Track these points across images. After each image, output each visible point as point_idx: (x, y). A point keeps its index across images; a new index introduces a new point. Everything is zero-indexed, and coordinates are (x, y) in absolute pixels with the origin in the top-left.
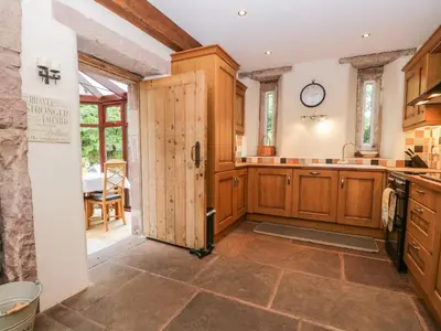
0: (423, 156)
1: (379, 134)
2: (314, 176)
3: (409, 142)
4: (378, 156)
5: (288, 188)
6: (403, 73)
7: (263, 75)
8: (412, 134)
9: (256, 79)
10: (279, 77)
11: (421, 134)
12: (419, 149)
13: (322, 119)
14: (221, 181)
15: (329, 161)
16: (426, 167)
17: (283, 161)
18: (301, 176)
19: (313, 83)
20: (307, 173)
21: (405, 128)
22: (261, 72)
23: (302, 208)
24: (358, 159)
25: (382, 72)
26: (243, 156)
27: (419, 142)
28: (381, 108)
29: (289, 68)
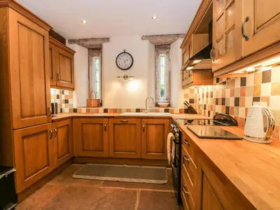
0: (195, 106)
1: (170, 91)
2: (124, 123)
3: (186, 96)
4: (169, 105)
5: (106, 133)
6: (181, 50)
7: (88, 43)
8: (187, 91)
9: (83, 45)
10: (101, 45)
11: (192, 91)
12: (192, 101)
13: (131, 79)
14: (24, 137)
15: (138, 110)
16: (196, 113)
17: (106, 111)
18: (114, 124)
19: (125, 52)
20: (118, 121)
21: (184, 87)
22: (86, 40)
23: (116, 149)
24: (157, 108)
25: (169, 48)
26: (75, 107)
27: (191, 97)
28: (170, 72)
29: (107, 39)
